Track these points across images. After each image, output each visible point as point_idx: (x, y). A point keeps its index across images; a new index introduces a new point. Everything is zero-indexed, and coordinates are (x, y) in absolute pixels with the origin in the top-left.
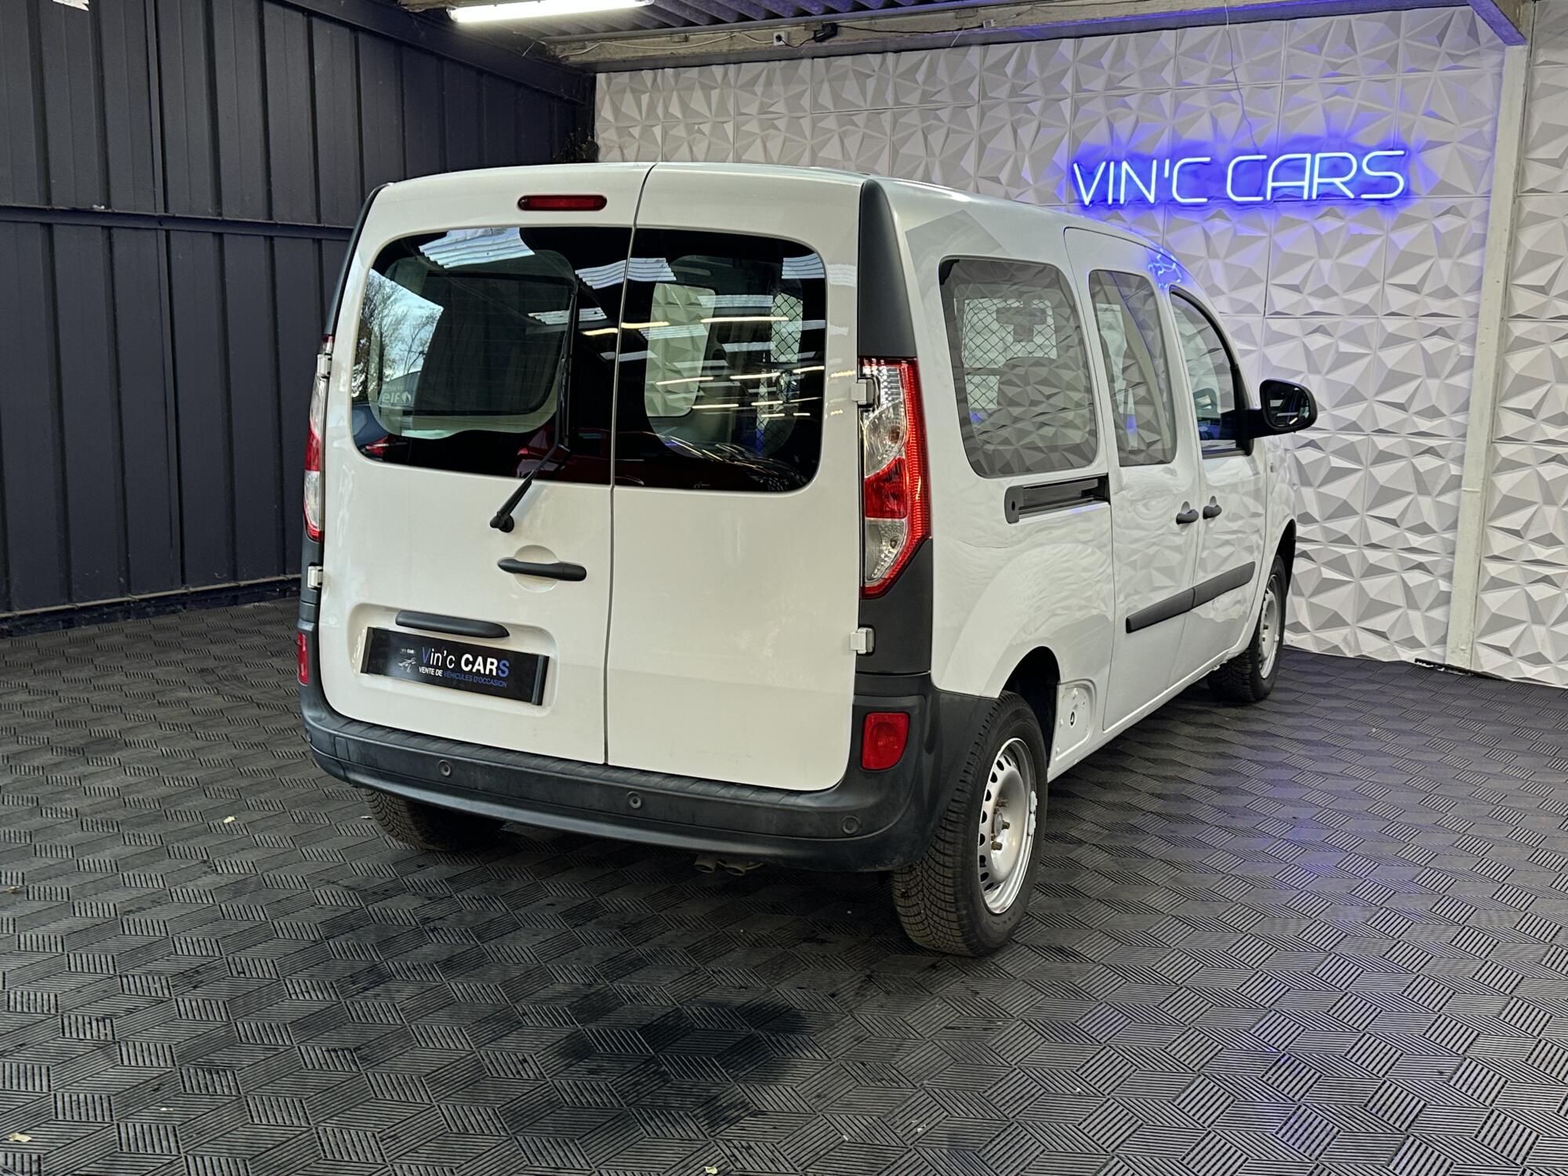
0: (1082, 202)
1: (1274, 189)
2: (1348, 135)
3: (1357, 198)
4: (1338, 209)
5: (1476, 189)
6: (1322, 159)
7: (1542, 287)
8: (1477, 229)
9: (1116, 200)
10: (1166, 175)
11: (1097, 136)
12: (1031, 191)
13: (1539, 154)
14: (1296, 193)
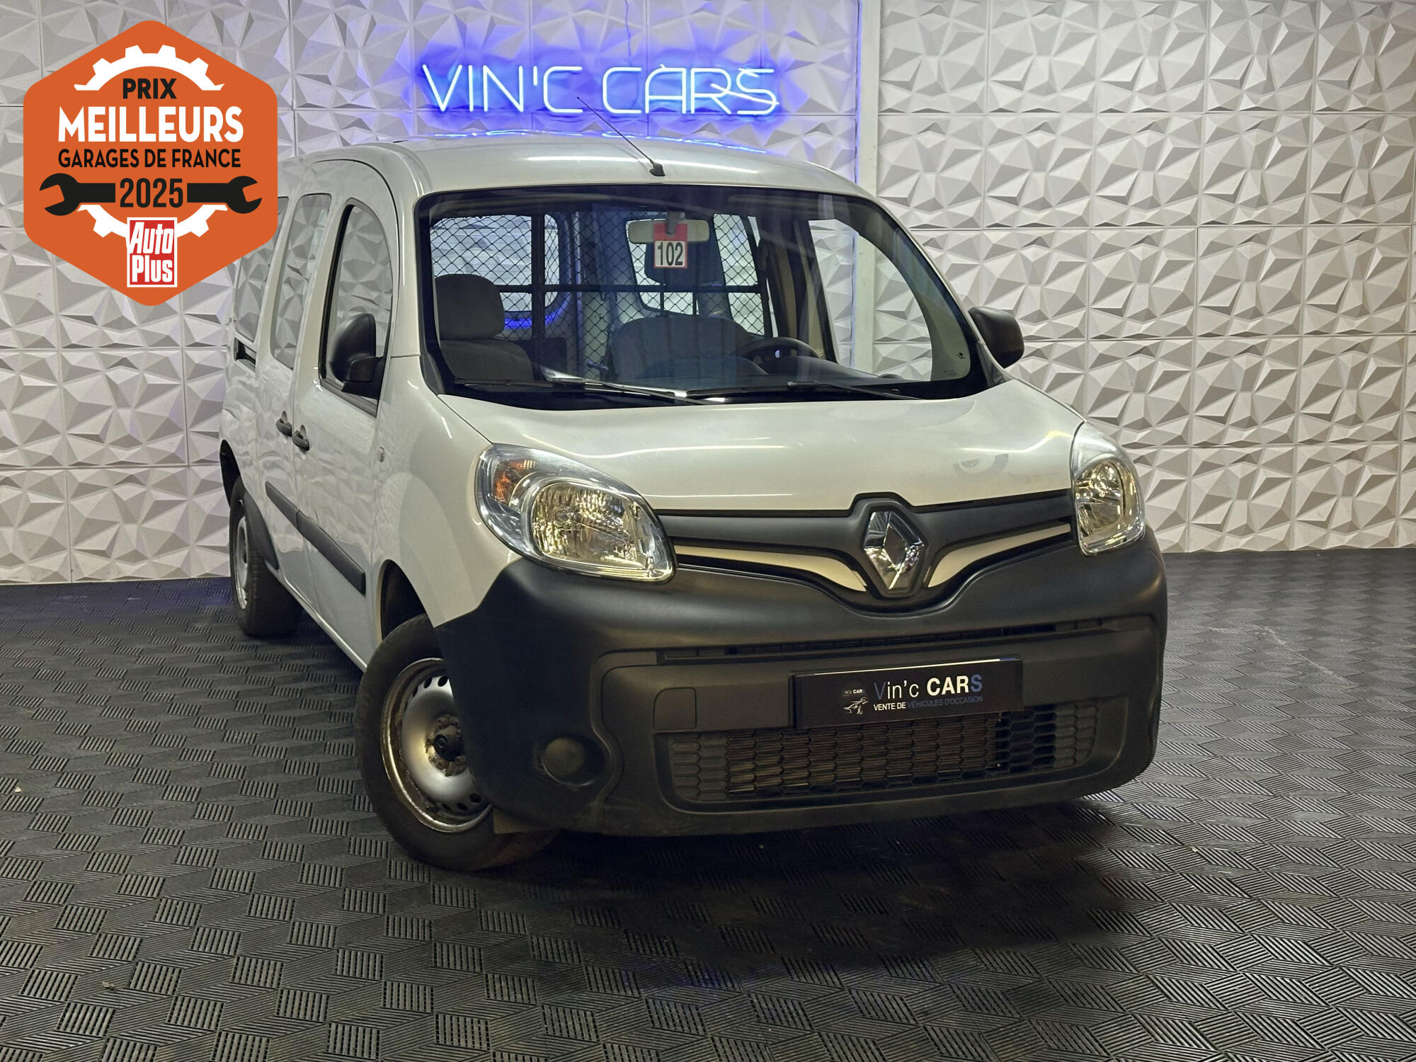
0: (438, 108)
1: (651, 102)
2: (719, 50)
3: (734, 114)
4: (716, 126)
5: (839, 108)
6: (696, 73)
7: (905, 199)
8: (844, 145)
9: (479, 108)
10: (535, 82)
11: (447, 35)
12: (368, 93)
13: (891, 76)
14: (673, 107)
